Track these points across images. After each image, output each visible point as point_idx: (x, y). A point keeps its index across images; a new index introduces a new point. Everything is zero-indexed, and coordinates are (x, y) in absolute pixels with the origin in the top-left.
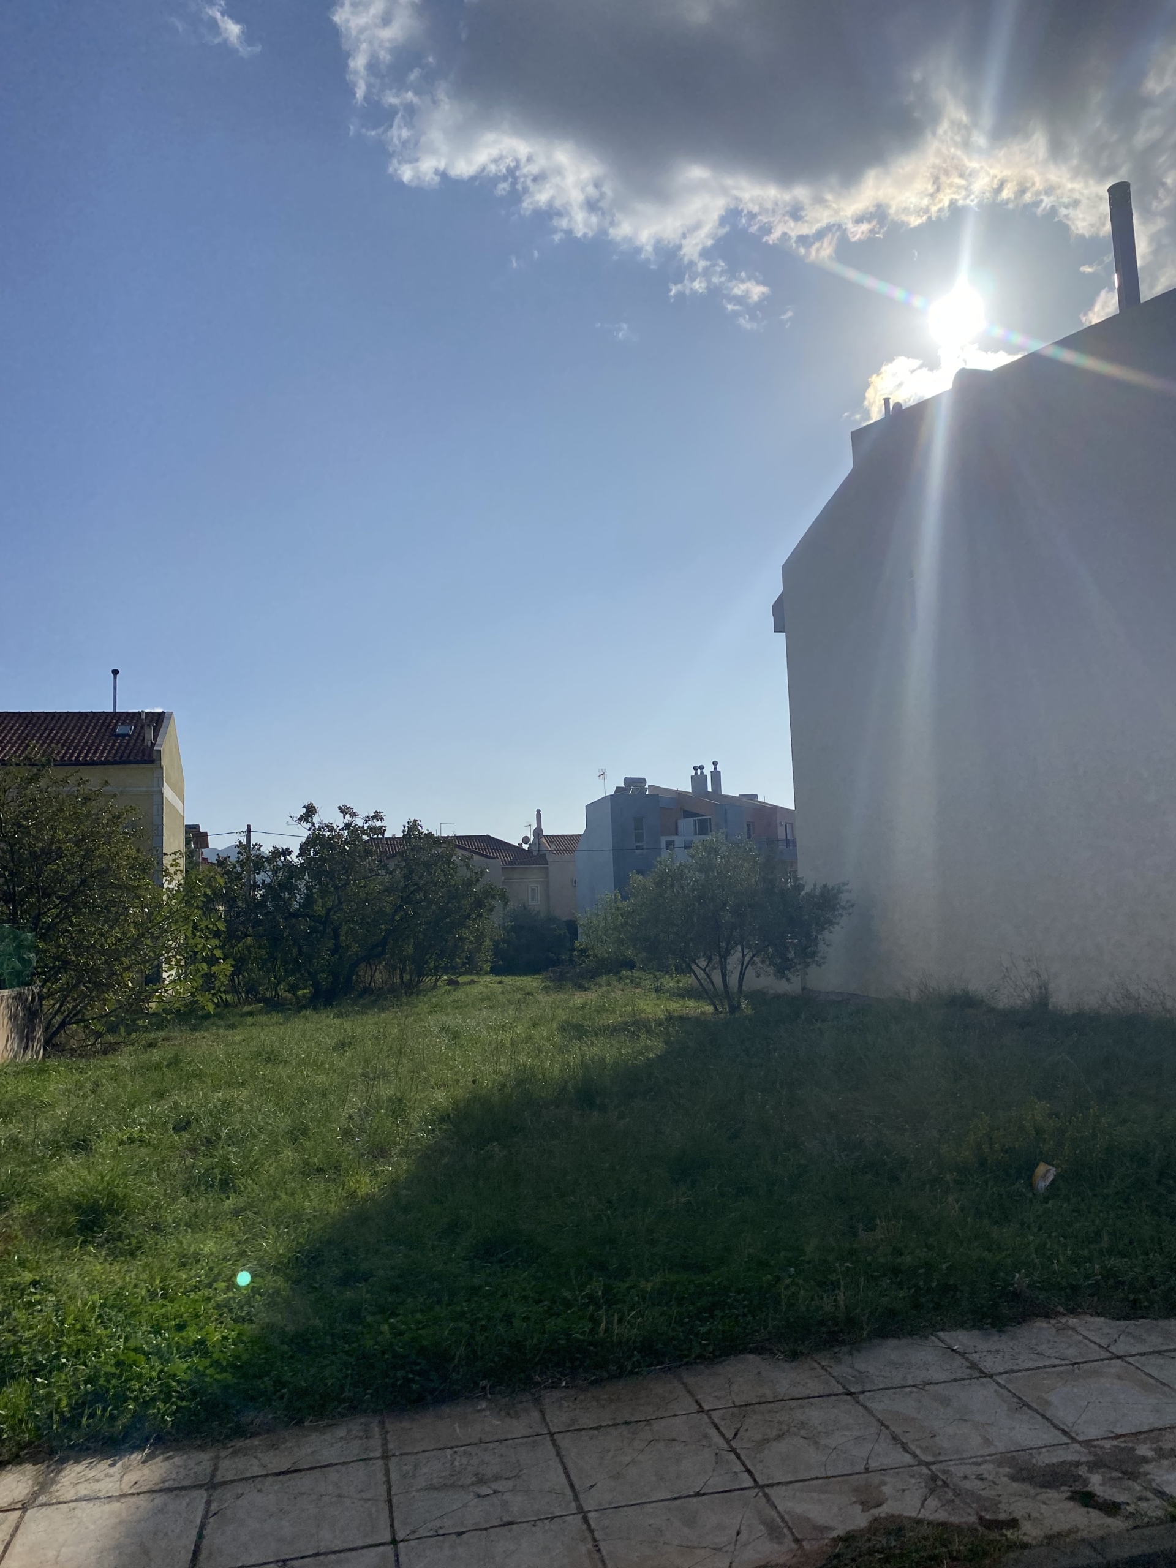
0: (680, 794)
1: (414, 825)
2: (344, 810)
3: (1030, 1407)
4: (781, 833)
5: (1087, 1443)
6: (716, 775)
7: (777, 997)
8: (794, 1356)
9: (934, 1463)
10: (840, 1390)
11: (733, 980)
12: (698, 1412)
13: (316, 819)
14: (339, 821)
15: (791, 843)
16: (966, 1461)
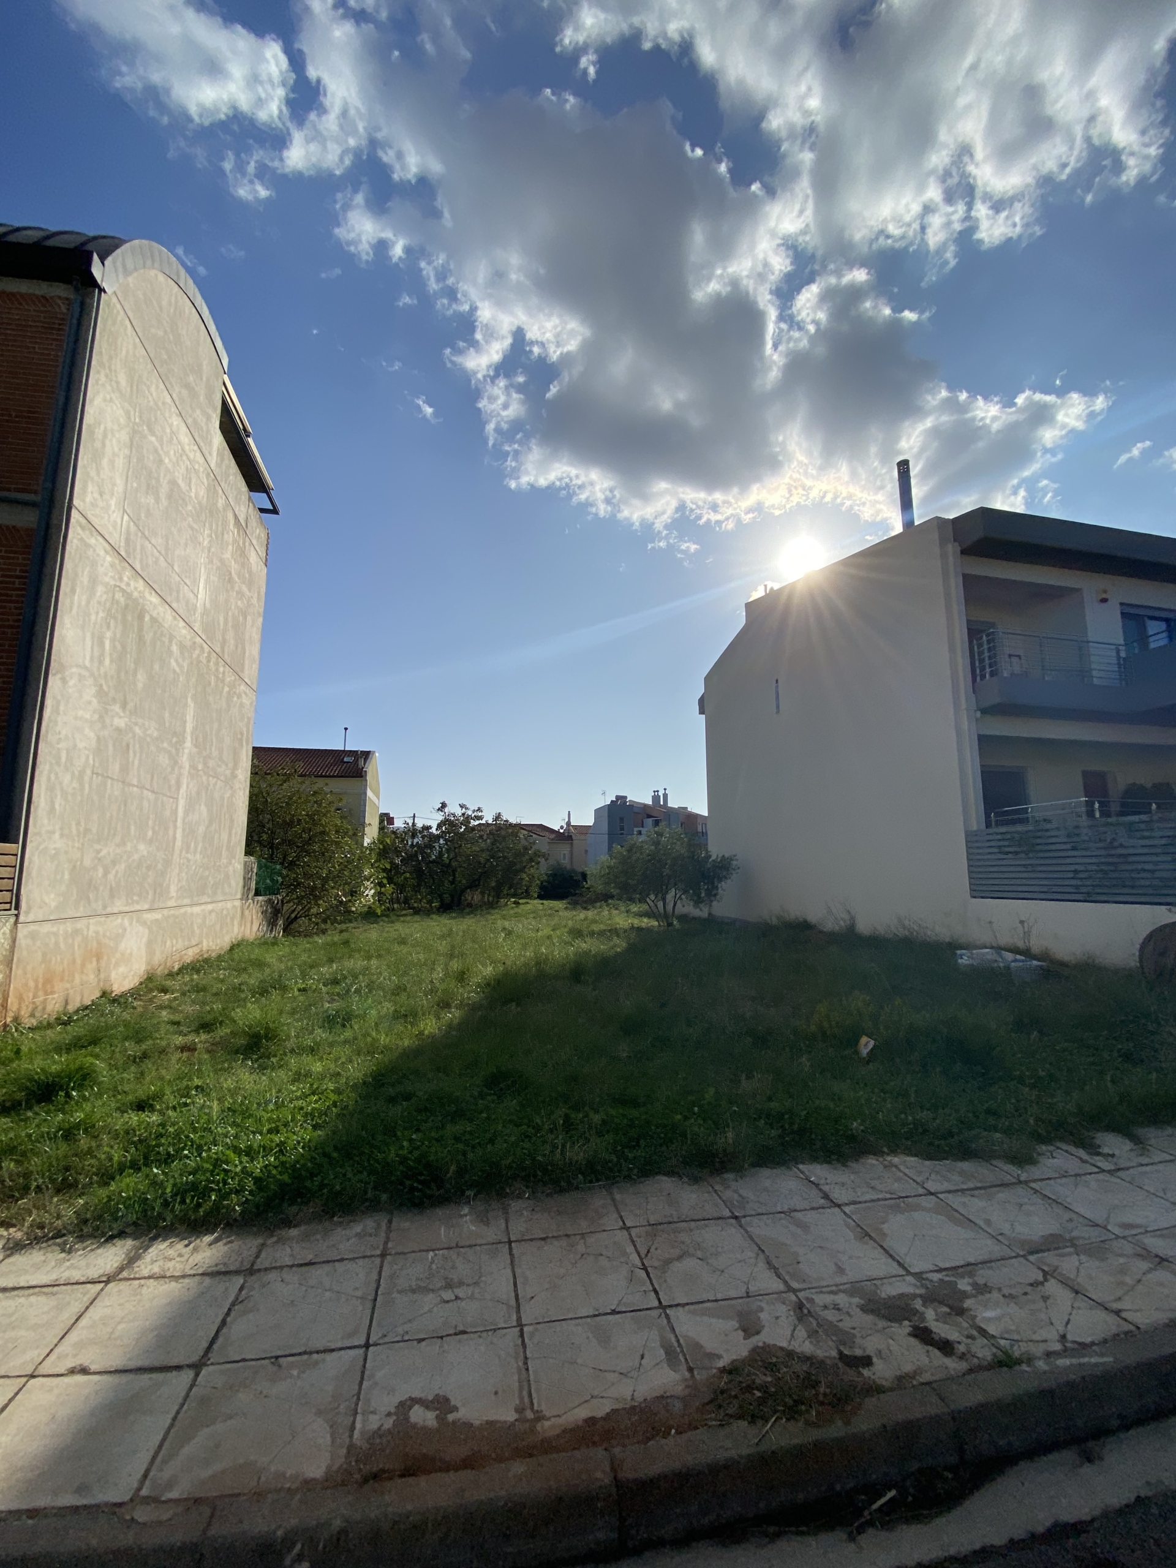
0: (645, 806)
1: (498, 817)
2: (462, 806)
3: (871, 1237)
4: (700, 829)
5: (919, 1276)
6: (665, 796)
7: (694, 918)
8: (695, 1180)
9: (800, 1290)
10: (727, 1213)
11: (670, 907)
12: (621, 1229)
13: (446, 810)
14: (459, 812)
15: (704, 834)
16: (824, 1290)
